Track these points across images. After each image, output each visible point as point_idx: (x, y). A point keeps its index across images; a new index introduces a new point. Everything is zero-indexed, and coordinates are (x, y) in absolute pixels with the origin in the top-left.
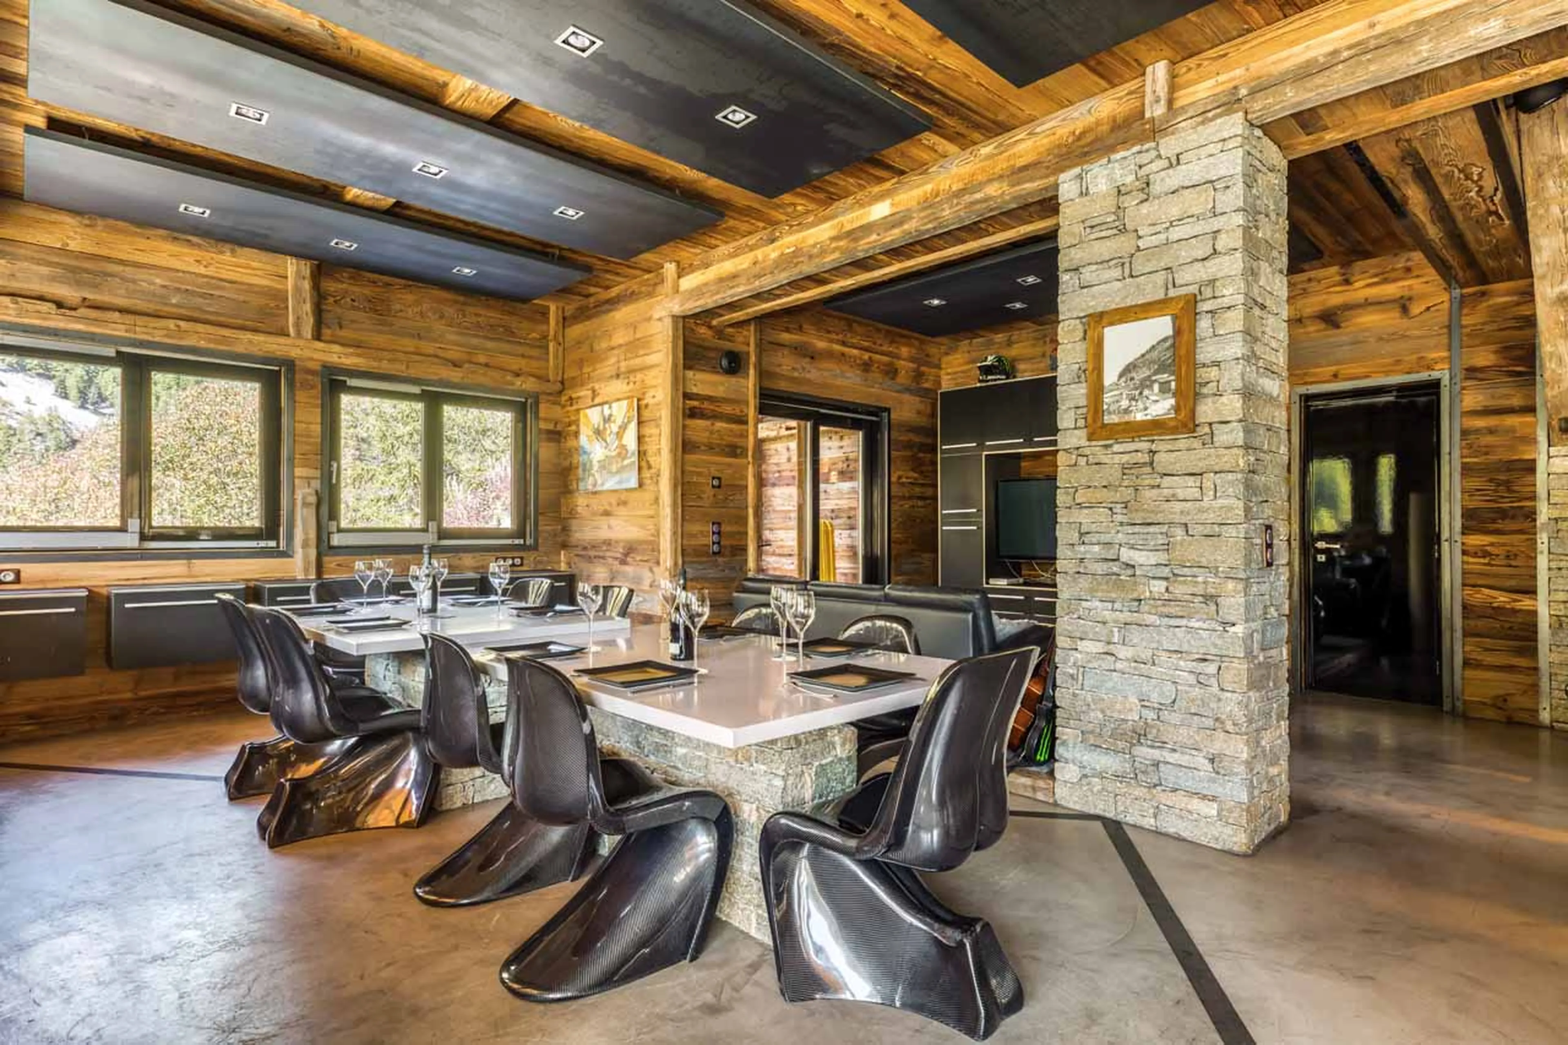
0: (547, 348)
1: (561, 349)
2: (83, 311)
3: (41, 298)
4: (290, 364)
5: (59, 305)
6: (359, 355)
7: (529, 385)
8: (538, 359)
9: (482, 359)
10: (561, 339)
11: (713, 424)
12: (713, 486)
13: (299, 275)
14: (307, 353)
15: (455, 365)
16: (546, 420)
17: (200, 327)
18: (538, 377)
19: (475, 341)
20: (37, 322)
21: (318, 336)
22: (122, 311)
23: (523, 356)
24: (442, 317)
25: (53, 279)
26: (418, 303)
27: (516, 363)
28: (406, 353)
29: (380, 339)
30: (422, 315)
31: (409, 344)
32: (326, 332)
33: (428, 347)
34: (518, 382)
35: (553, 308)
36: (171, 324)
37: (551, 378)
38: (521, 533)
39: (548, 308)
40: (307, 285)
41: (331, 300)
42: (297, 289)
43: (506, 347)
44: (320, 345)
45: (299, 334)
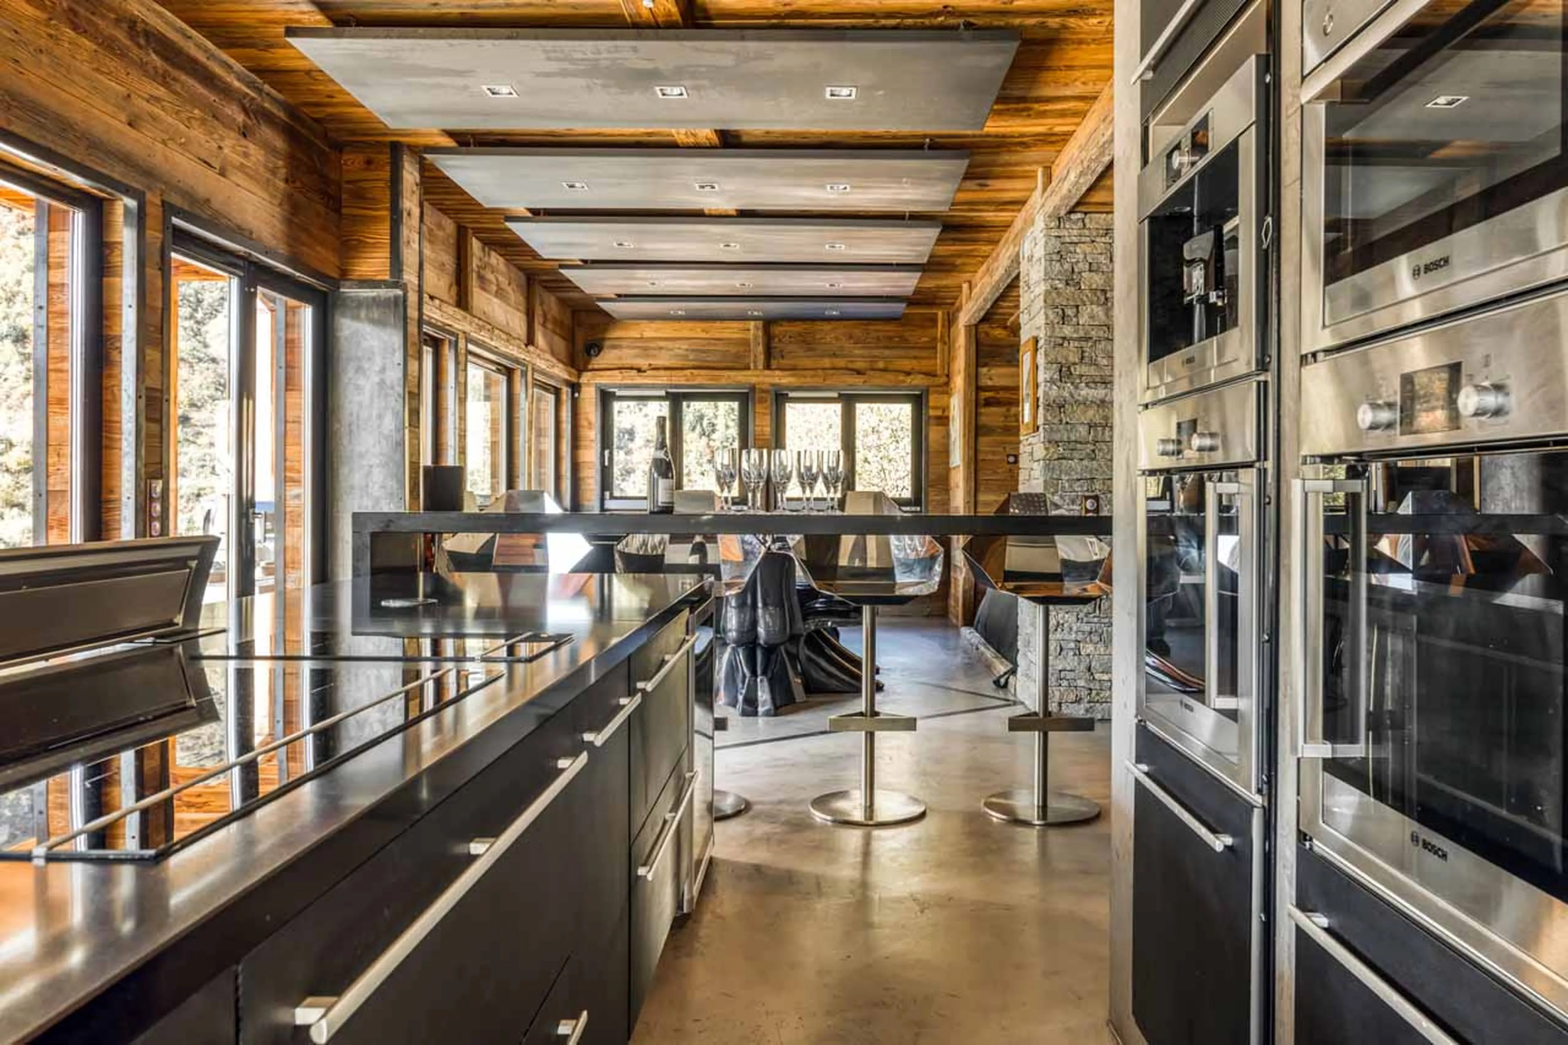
0: (935, 348)
1: (946, 348)
2: (649, 373)
3: (632, 368)
4: (753, 388)
5: (639, 370)
6: (792, 376)
7: (919, 380)
8: (929, 358)
9: (881, 365)
10: (947, 339)
11: (1008, 410)
12: (1009, 463)
13: (757, 328)
14: (761, 379)
15: (859, 372)
16: (935, 408)
17: (703, 372)
18: (925, 374)
19: (876, 352)
20: (629, 382)
21: (768, 367)
22: (666, 369)
23: (915, 358)
24: (851, 337)
25: (636, 356)
26: (833, 330)
27: (907, 364)
28: (824, 369)
29: (808, 363)
30: (837, 339)
31: (827, 362)
32: (774, 364)
33: (841, 362)
34: (908, 380)
35: (940, 313)
36: (688, 372)
37: (939, 372)
38: (916, 500)
39: (936, 314)
40: (760, 333)
41: (776, 340)
42: (756, 337)
43: (902, 352)
44: (767, 372)
45: (756, 368)
